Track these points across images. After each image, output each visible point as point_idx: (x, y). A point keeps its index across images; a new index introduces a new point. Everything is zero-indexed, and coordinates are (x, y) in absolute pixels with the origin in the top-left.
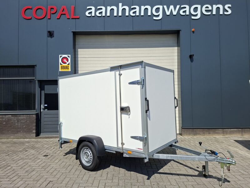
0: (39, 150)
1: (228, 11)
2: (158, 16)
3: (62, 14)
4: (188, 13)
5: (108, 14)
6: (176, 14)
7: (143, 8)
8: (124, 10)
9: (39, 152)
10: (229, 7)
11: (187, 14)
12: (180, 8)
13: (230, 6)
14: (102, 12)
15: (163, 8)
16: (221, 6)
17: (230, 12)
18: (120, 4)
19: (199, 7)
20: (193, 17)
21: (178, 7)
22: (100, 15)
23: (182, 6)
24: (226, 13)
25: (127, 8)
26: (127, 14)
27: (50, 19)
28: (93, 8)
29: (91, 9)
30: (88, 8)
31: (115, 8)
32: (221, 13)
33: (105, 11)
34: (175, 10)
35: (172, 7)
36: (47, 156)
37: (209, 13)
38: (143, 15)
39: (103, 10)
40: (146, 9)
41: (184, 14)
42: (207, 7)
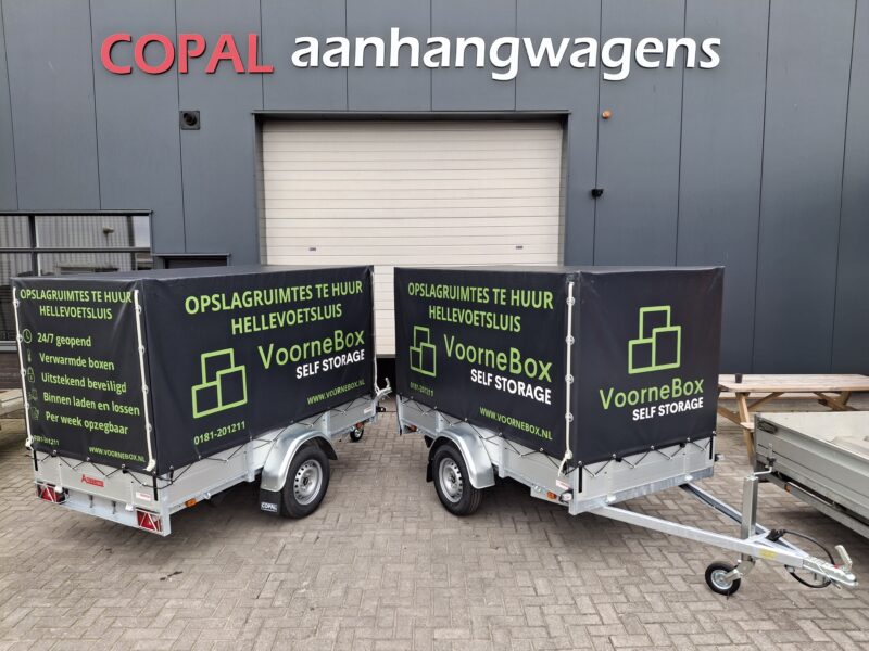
1: (710, 59)
2: (506, 69)
3: (219, 60)
4: (593, 62)
5: (359, 62)
6: (557, 65)
7: (462, 44)
8: (405, 49)
10: (714, 46)
11: (590, 65)
12: (572, 47)
13: (717, 41)
14: (340, 54)
15: (522, 47)
16: (691, 43)
17: (716, 60)
18: (395, 32)
19: (627, 42)
20: (607, 76)
21: (565, 42)
22: (336, 64)
23: (577, 41)
24: (704, 64)
25: (414, 43)
26: (415, 62)
27: (187, 73)
28: (314, 43)
29: (307, 44)
30: (298, 40)
31: (379, 43)
32: (691, 63)
33: (348, 51)
34: (556, 53)
35: (547, 43)
37: (656, 64)
38: (462, 65)
39: (345, 49)
40: (471, 49)
41: (583, 65)
42: (652, 45)
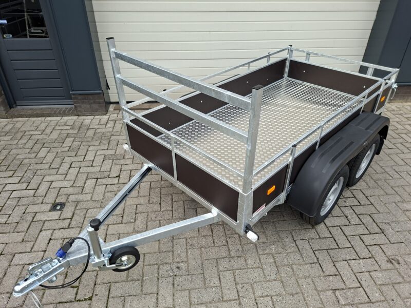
0: (29, 174)
9: (33, 185)
36: (62, 205)
